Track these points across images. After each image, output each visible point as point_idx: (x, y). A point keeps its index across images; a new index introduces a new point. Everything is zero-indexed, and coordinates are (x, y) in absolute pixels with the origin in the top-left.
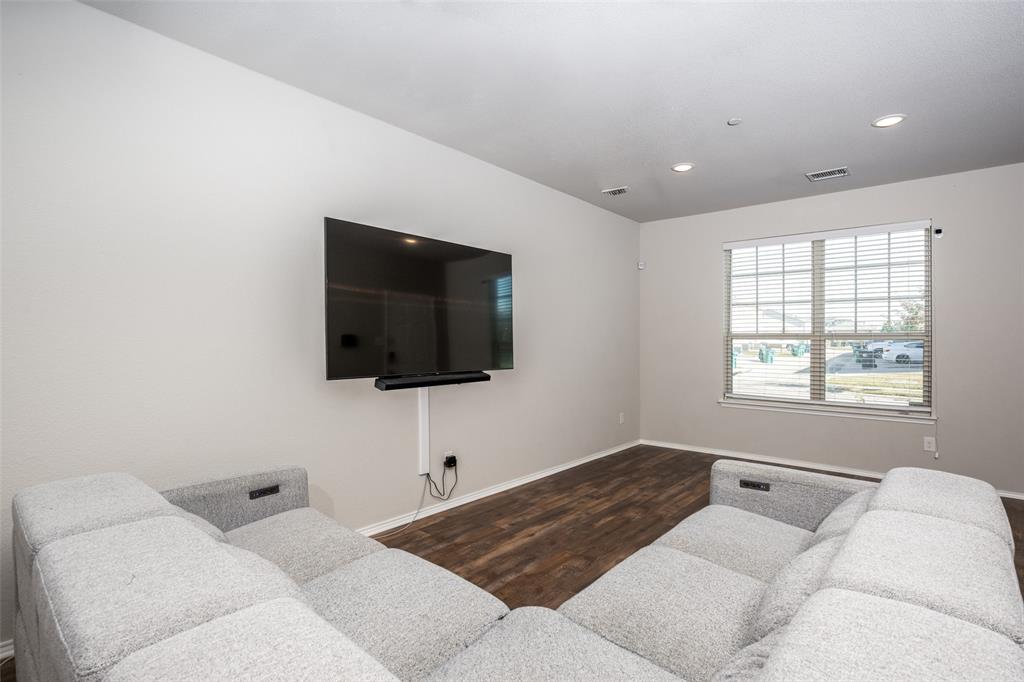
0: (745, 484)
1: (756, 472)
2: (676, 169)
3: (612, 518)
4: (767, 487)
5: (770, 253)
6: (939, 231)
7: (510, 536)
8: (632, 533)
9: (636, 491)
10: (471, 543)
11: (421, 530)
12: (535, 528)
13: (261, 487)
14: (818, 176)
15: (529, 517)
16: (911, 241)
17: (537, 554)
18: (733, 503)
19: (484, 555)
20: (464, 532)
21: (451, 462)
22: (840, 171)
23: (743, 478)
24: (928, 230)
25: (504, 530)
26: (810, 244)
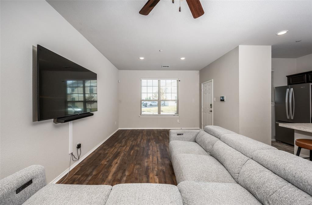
0: (178, 135)
1: (180, 131)
2: (140, 58)
3: (133, 151)
4: (183, 134)
5: (150, 82)
6: (180, 81)
7: (110, 165)
8: (141, 153)
9: (131, 143)
10: (100, 173)
11: (74, 175)
12: (116, 161)
13: (23, 184)
14: (164, 66)
15: (110, 158)
16: (174, 82)
17: (125, 168)
18: (176, 139)
19: (109, 174)
20: (93, 170)
21: (79, 146)
22: (167, 66)
23: (178, 133)
24: (177, 81)
25: (106, 164)
26: (158, 81)
